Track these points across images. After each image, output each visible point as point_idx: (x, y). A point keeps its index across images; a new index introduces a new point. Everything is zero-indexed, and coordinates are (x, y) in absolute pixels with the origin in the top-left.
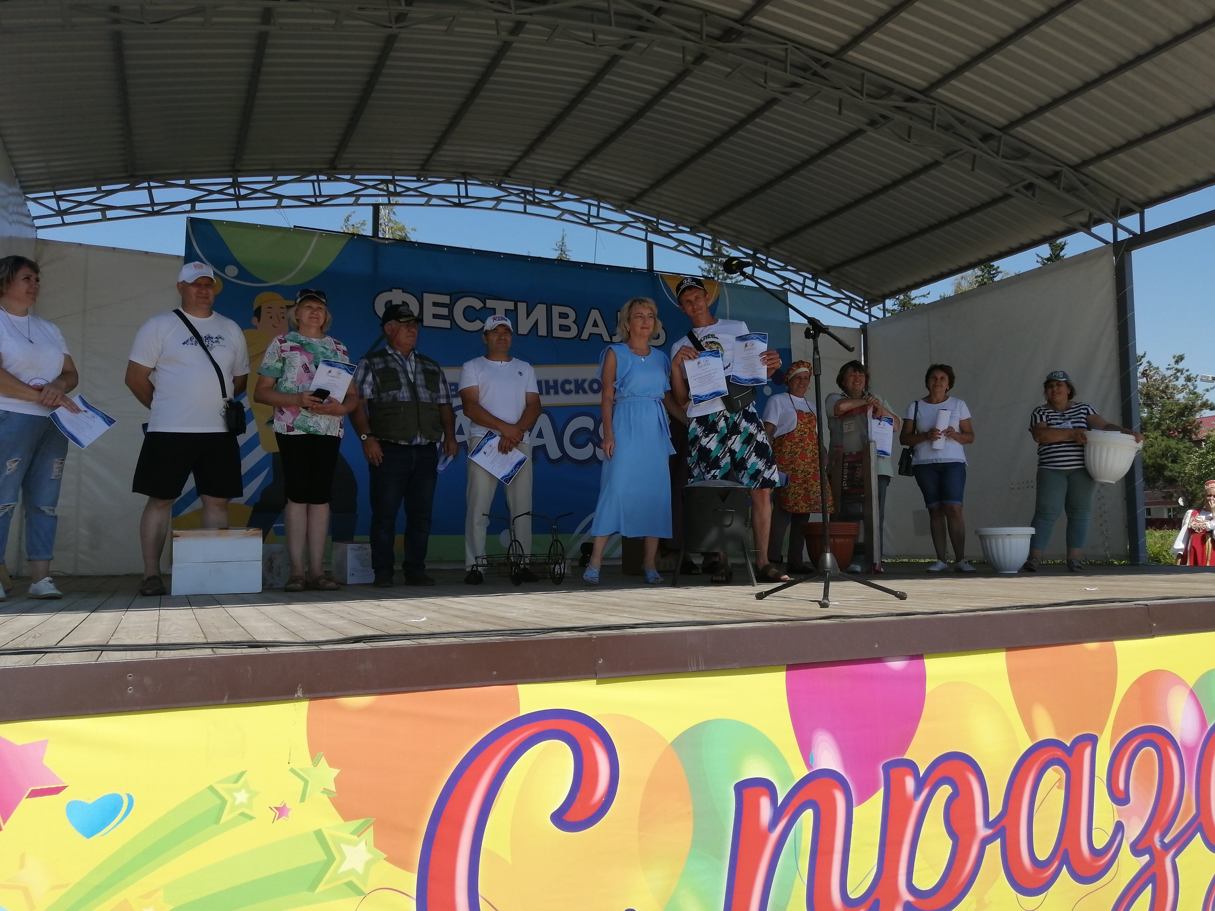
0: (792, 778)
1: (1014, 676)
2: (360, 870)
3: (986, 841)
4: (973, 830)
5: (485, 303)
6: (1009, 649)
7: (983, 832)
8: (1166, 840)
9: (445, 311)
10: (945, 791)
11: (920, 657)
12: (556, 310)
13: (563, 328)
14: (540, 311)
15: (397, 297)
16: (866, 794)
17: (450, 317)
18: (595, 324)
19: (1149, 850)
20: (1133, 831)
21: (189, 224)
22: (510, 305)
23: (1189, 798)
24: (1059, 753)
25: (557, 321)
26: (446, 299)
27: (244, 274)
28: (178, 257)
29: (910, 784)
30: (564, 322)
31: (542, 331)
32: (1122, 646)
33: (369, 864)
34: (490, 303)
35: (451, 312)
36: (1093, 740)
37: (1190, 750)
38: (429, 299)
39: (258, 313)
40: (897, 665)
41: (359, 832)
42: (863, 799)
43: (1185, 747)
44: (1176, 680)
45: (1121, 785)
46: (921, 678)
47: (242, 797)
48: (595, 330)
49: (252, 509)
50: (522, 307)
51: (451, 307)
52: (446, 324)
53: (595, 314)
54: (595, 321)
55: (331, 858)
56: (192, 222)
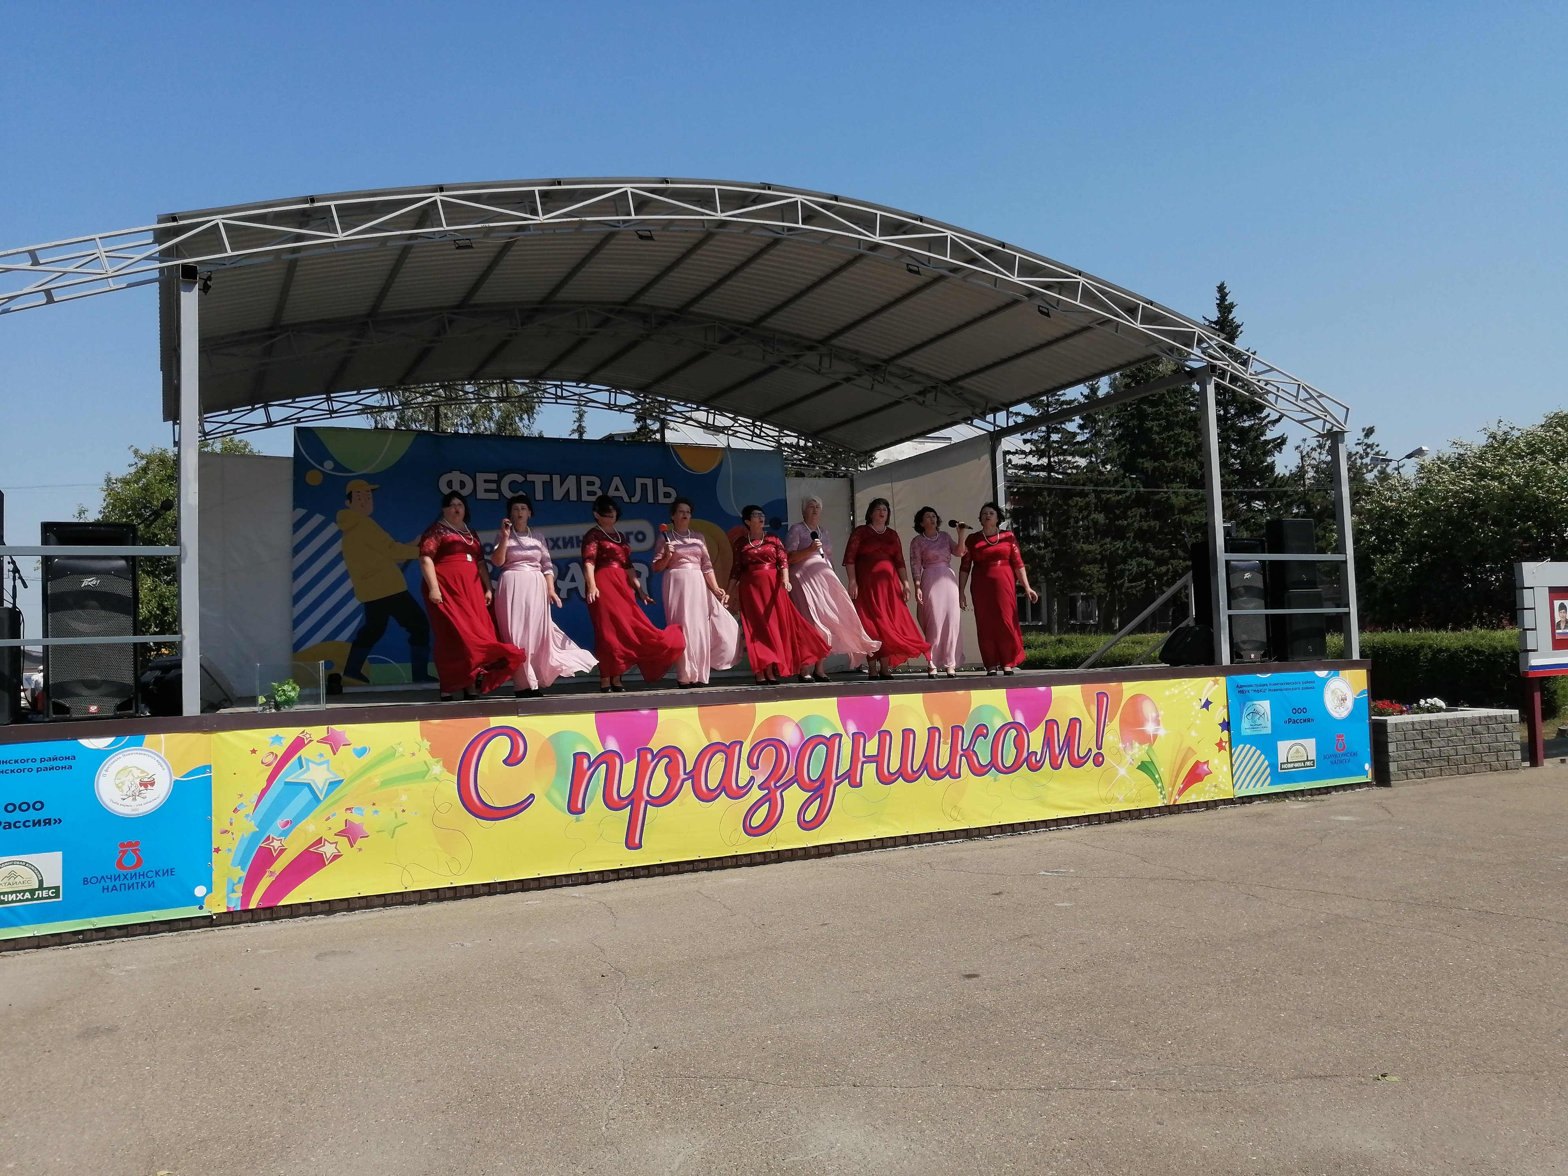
0: (597, 752)
1: (701, 717)
2: (438, 773)
3: (684, 780)
4: (679, 775)
5: (526, 478)
6: (699, 706)
7: (683, 776)
8: (777, 785)
9: (494, 486)
10: (666, 760)
11: (657, 709)
12: (584, 479)
13: (590, 493)
14: (571, 481)
15: (456, 477)
16: (629, 759)
17: (498, 490)
18: (617, 489)
19: (768, 788)
20: (759, 780)
21: (297, 434)
22: (547, 478)
23: (791, 769)
24: (723, 748)
25: (585, 488)
26: (494, 477)
27: (338, 467)
28: (289, 458)
29: (649, 757)
30: (591, 488)
31: (573, 497)
32: (759, 705)
33: (441, 772)
34: (530, 477)
35: (499, 486)
36: (741, 743)
37: (794, 749)
38: (481, 477)
39: (350, 496)
40: (645, 712)
41: (437, 762)
42: (628, 761)
43: (791, 748)
44: (788, 719)
45: (755, 762)
46: (656, 717)
47: (401, 749)
48: (617, 494)
49: (351, 644)
50: (556, 479)
51: (498, 482)
52: (495, 496)
53: (617, 481)
54: (617, 486)
55: (429, 770)
56: (298, 430)
